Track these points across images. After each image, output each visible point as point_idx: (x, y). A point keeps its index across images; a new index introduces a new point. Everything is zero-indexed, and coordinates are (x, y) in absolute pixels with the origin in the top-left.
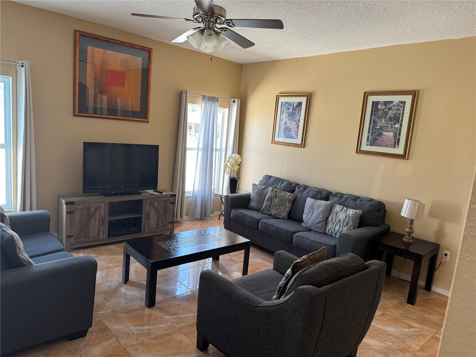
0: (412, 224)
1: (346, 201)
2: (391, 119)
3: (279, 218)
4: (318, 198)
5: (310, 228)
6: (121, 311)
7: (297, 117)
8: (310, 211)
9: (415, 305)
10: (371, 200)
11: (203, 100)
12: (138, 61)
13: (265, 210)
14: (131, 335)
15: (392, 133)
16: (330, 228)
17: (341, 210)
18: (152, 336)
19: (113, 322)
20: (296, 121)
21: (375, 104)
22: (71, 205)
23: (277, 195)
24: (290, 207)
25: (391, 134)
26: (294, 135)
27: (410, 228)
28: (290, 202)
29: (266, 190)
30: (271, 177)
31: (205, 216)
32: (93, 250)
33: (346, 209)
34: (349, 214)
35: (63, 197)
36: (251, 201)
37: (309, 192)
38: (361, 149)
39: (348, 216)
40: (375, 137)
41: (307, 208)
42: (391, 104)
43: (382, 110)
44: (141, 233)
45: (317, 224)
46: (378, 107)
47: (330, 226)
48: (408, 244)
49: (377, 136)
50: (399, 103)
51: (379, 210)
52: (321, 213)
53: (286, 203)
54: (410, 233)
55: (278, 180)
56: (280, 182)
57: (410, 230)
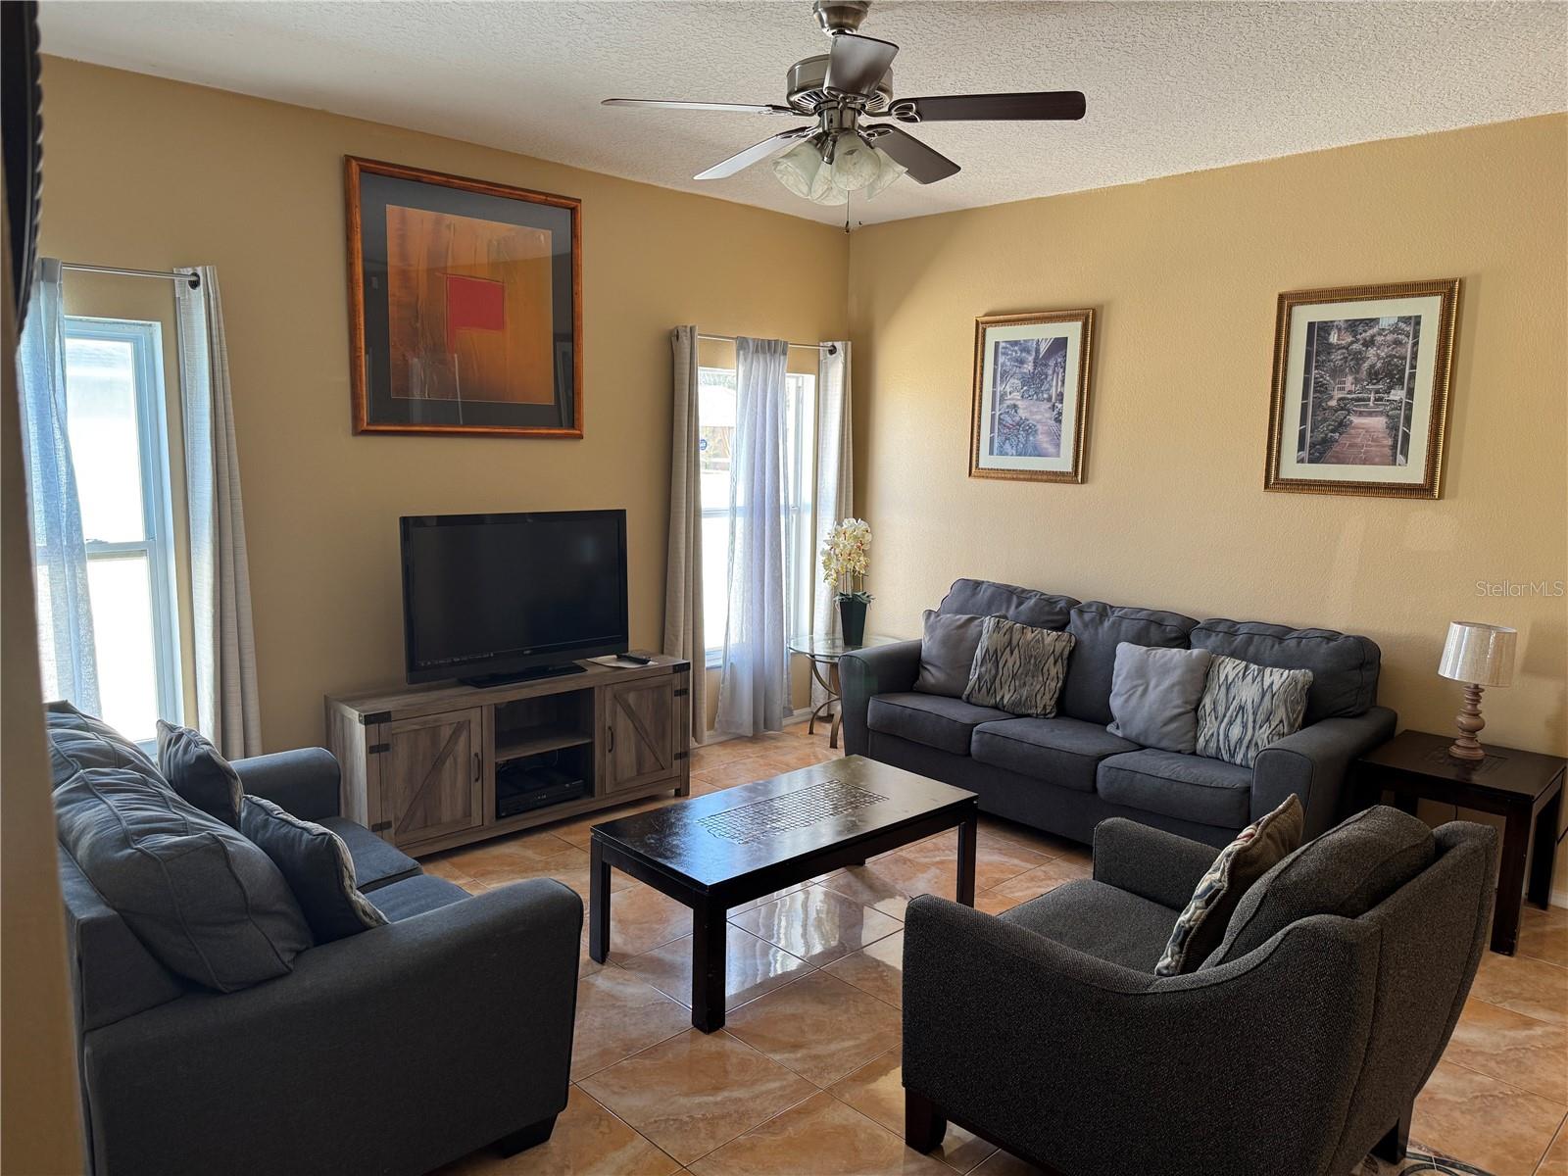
0: (1478, 701)
1: (1249, 645)
2: (1374, 375)
3: (1028, 716)
4: (1153, 642)
5: (1142, 741)
6: (624, 1050)
7: (1051, 386)
8: (1136, 686)
9: (1518, 954)
10: (1332, 636)
11: (741, 352)
12: (540, 241)
13: (979, 691)
14: (687, 1123)
15: (1381, 419)
16: (1213, 734)
17: (1241, 674)
18: (755, 1122)
19: (616, 1089)
20: (1049, 399)
21: (1318, 331)
22: (382, 725)
23: (1014, 642)
24: (1061, 676)
25: (1379, 423)
26: (1045, 445)
27: (1474, 715)
28: (1060, 660)
29: (973, 629)
30: (978, 584)
31: (766, 727)
32: (453, 865)
33: (1259, 671)
34: (1272, 684)
35: (351, 701)
36: (926, 668)
37: (1120, 625)
38: (1283, 475)
39: (1269, 690)
40: (1326, 435)
41: (1121, 678)
42: (1371, 327)
43: (1343, 348)
44: (593, 796)
45: (1165, 725)
46: (1327, 339)
47: (1209, 727)
48: (1470, 765)
49: (1333, 431)
50: (1400, 324)
51: (1361, 666)
52: (1176, 689)
53: (1047, 665)
54: (1472, 731)
55: (1008, 594)
56: (1015, 599)
57: (1473, 722)
